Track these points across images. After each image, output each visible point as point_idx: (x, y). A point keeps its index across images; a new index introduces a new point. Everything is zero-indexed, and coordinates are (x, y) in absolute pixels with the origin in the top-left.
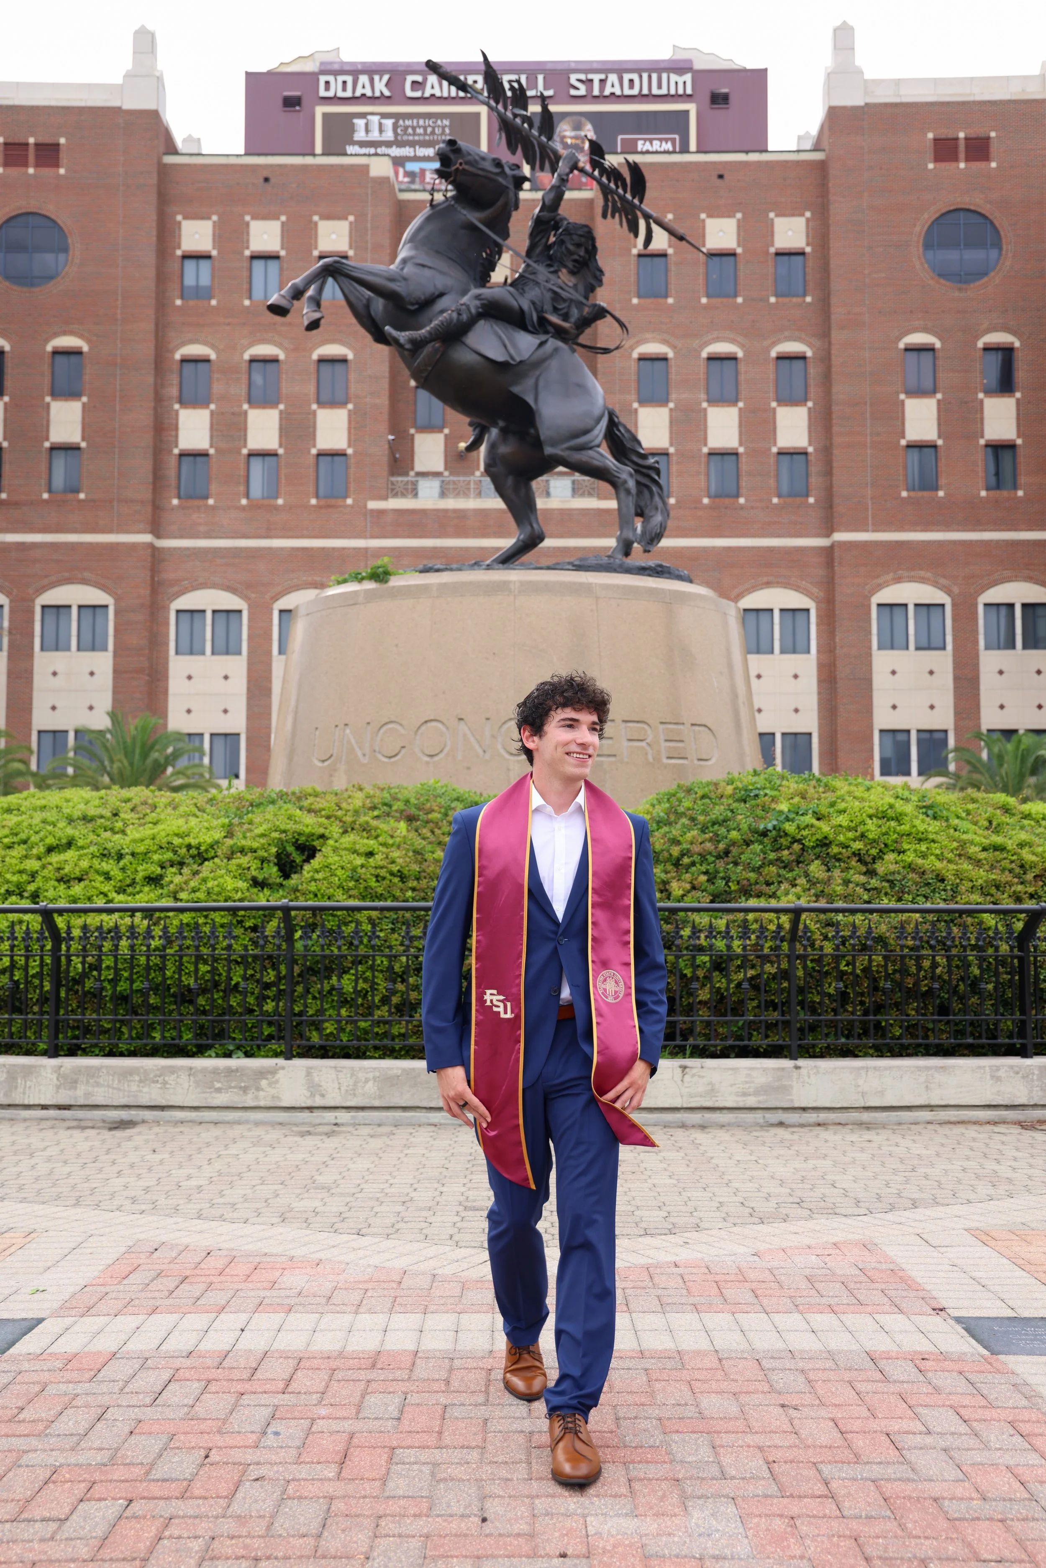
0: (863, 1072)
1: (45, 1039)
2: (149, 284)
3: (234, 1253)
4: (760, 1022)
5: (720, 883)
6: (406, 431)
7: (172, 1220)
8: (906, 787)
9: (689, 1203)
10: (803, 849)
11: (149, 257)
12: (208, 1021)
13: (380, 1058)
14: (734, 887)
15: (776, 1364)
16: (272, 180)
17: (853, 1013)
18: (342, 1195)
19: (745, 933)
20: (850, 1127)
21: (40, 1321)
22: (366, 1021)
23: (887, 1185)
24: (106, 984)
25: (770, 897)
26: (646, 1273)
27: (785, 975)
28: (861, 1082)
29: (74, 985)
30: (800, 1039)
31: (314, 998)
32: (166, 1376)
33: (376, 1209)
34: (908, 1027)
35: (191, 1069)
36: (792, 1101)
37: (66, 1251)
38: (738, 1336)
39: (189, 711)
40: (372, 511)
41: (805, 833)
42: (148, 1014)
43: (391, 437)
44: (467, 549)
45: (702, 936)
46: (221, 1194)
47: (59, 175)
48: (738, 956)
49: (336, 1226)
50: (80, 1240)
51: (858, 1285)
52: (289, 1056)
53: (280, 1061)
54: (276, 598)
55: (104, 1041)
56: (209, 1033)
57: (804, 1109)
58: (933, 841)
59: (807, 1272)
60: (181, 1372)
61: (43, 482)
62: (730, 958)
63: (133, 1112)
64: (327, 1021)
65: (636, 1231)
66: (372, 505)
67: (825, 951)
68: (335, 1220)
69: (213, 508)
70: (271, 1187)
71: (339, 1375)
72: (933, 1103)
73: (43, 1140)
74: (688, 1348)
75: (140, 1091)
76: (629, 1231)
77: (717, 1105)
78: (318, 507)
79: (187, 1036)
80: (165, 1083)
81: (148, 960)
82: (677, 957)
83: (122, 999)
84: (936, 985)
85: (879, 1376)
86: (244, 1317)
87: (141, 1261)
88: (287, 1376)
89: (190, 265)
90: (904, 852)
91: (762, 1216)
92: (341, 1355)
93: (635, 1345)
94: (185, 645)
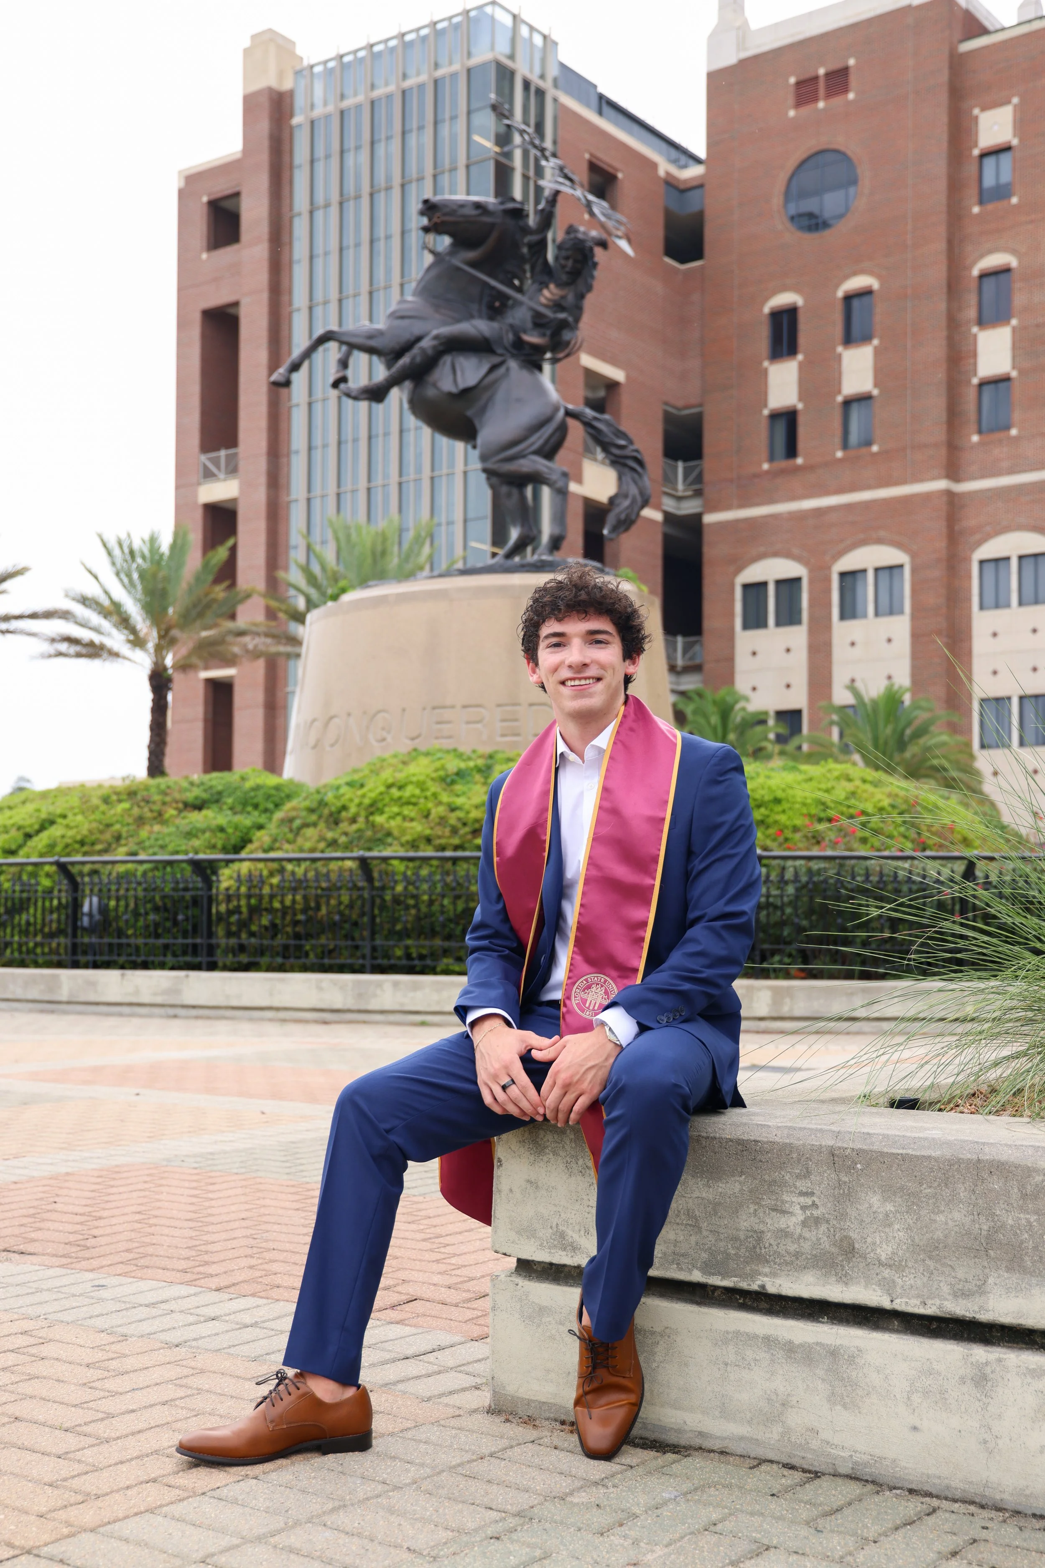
2: (940, 198)
11: (939, 167)
39: (995, 673)
47: (849, 103)
61: (839, 440)
69: (1017, 439)
89: (989, 163)
94: (989, 598)
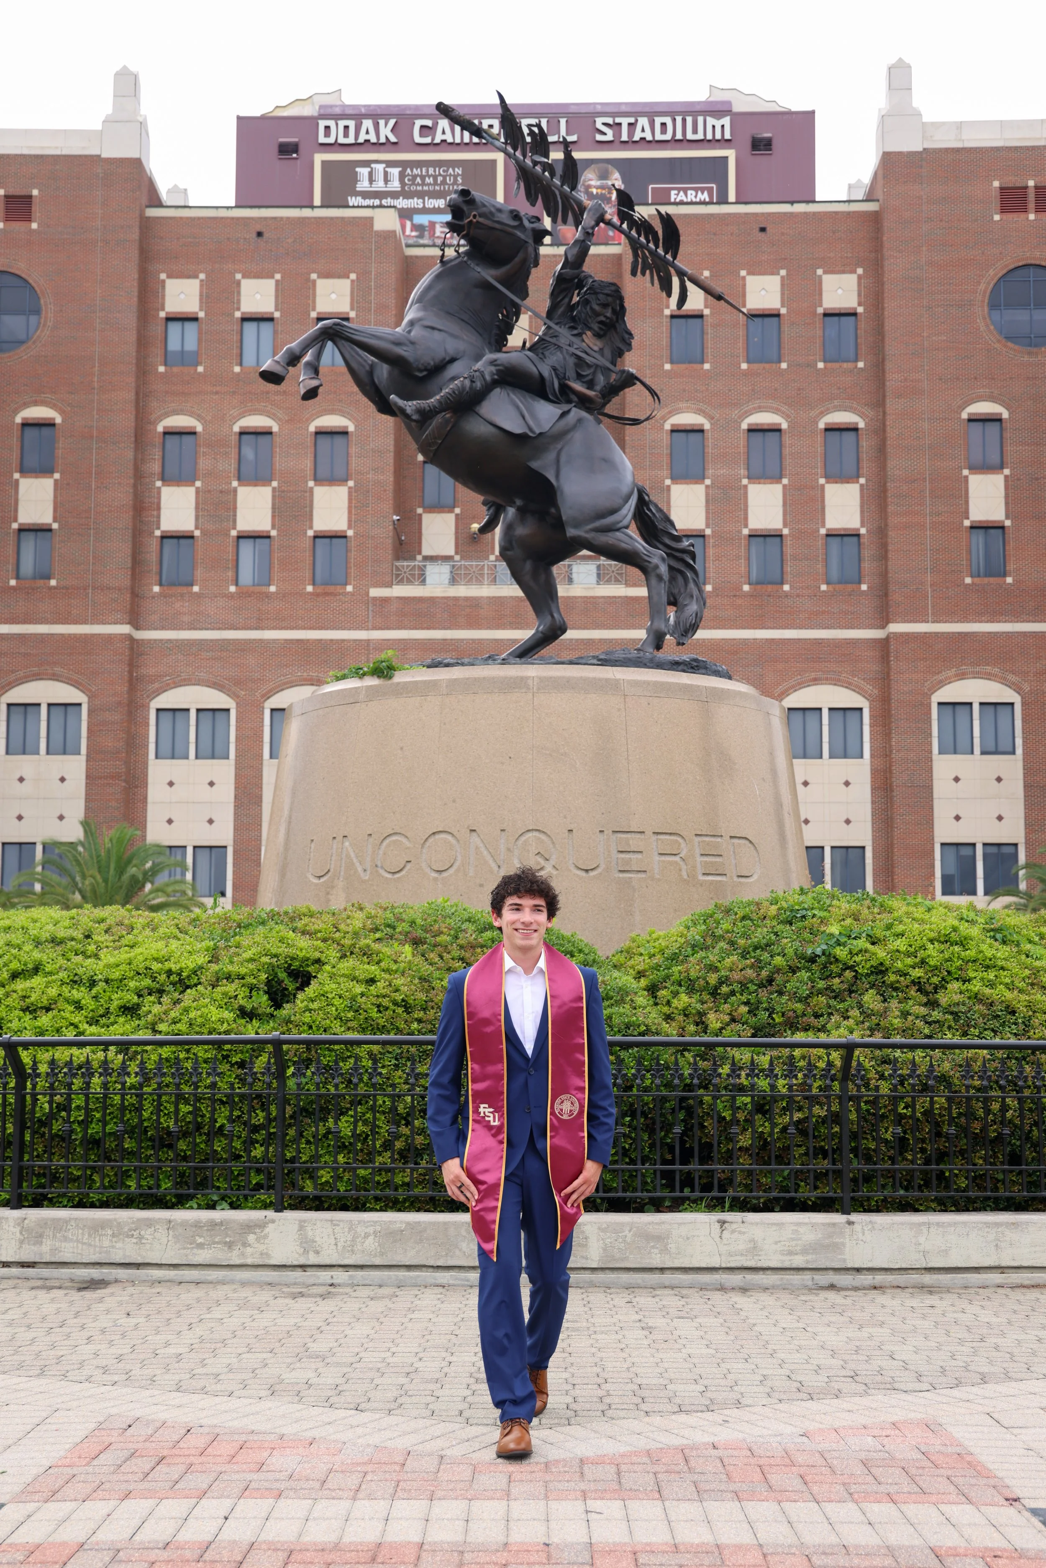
0: (925, 1230)
1: (7, 1187)
2: (130, 349)
3: (217, 1430)
4: (809, 1171)
5: (763, 1015)
6: (413, 511)
7: (148, 1393)
8: (972, 907)
9: (728, 1376)
10: (855, 977)
11: (130, 319)
12: (190, 1168)
13: (381, 1210)
14: (778, 1019)
15: (829, 1561)
16: (266, 235)
17: (912, 1162)
18: (338, 1364)
19: (791, 1071)
20: (910, 1290)
22: (366, 1169)
23: (953, 1357)
24: (75, 1126)
25: (819, 1030)
26: (681, 1455)
27: (836, 1118)
28: (922, 1240)
29: (40, 1127)
30: (854, 1191)
31: (308, 1142)
33: (377, 1381)
34: (975, 1178)
35: (170, 1222)
36: (844, 1260)
37: (29, 1428)
38: (785, 1528)
39: (170, 821)
40: (375, 599)
41: (858, 959)
42: (122, 1160)
43: (395, 518)
44: (480, 641)
45: (743, 1074)
46: (203, 1363)
47: (31, 232)
48: (783, 1097)
49: (331, 1400)
50: (45, 1415)
51: (921, 1471)
52: (279, 1208)
53: (270, 1214)
54: (267, 696)
55: (73, 1190)
56: (191, 1182)
57: (858, 1270)
58: (1003, 968)
59: (863, 1455)
60: (156, 1565)
61: (10, 567)
62: (775, 1100)
63: (105, 1271)
64: (323, 1168)
65: (669, 1407)
66: (375, 592)
67: (881, 1092)
68: (330, 1393)
69: (198, 595)
70: (257, 1355)
72: (1003, 1264)
73: (3, 1302)
74: (728, 1542)
75: (113, 1247)
76: (661, 1407)
77: (759, 1265)
78: (315, 594)
79: (166, 1185)
80: (141, 1238)
81: (123, 1099)
82: (715, 1098)
83: (94, 1143)
84: (1007, 1131)
86: (228, 1503)
87: (113, 1440)
89: (174, 329)
90: (969, 981)
91: (810, 1390)
92: (337, 1547)
93: (668, 1538)
94: (166, 747)
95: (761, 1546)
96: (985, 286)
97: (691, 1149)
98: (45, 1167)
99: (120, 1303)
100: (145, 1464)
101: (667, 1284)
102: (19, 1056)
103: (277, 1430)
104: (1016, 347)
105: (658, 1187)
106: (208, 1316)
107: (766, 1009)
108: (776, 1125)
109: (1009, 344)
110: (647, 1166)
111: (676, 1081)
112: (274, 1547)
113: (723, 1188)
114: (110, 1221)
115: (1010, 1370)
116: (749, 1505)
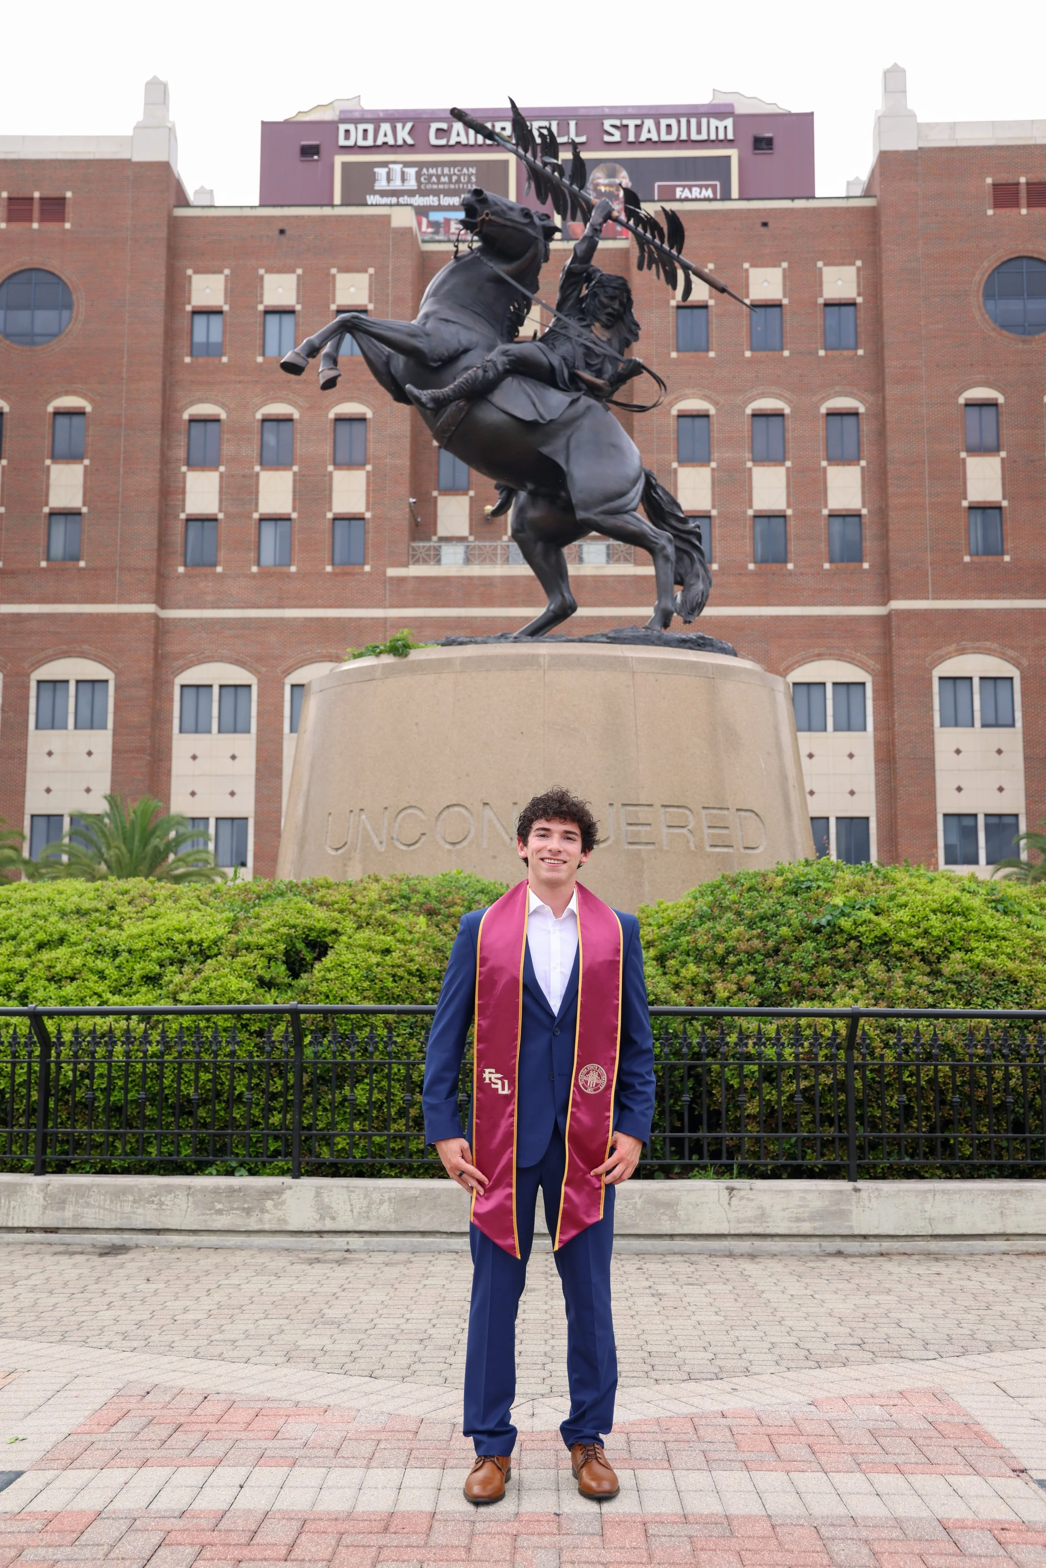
0: (930, 1196)
1: (31, 1153)
2: (157, 341)
3: (234, 1398)
4: (815, 1138)
5: (770, 985)
6: (429, 493)
7: (166, 1359)
8: (973, 878)
9: (737, 1343)
10: (860, 947)
11: (157, 313)
12: (209, 1135)
13: (396, 1176)
14: (784, 988)
15: (837, 1532)
16: (288, 232)
17: (918, 1129)
18: (353, 1331)
19: (797, 1040)
20: (917, 1257)
21: (19, 1474)
22: (381, 1136)
23: (959, 1325)
24: (98, 1094)
25: (825, 999)
26: (690, 1424)
27: (842, 1086)
28: (927, 1207)
29: (63, 1095)
30: (860, 1158)
31: (325, 1110)
32: (156, 1539)
33: (391, 1348)
34: (979, 1145)
35: (189, 1188)
36: (851, 1227)
37: (49, 1394)
38: (793, 1499)
39: (193, 794)
40: (392, 578)
41: (862, 929)
42: (144, 1126)
43: (412, 500)
44: (493, 619)
45: (750, 1042)
46: (220, 1329)
47: (65, 232)
48: (789, 1066)
49: (346, 1367)
50: (65, 1381)
51: (928, 1441)
52: (297, 1175)
53: (287, 1180)
54: (288, 672)
55: (95, 1156)
56: (210, 1149)
57: (865, 1237)
58: (1004, 939)
59: (870, 1425)
60: (172, 1535)
61: (41, 550)
62: (782, 1068)
63: (126, 1236)
64: (338, 1135)
65: (679, 1375)
66: (392, 572)
67: (886, 1060)
68: (345, 1360)
69: (221, 576)
70: (274, 1321)
71: (347, 1540)
72: (1008, 1231)
73: (27, 1267)
74: (737, 1513)
75: (134, 1213)
76: (671, 1375)
77: (768, 1231)
78: (334, 574)
79: (186, 1151)
80: (161, 1203)
81: (144, 1067)
82: (723, 1066)
83: (116, 1110)
84: (1010, 1099)
85: (952, 1548)
86: (243, 1471)
87: (131, 1406)
88: (289, 1540)
89: (200, 322)
90: (971, 951)
91: (818, 1358)
92: (350, 1516)
93: (677, 1509)
94: (189, 722)
95: (769, 1516)
96: (979, 277)
97: (700, 1116)
98: (68, 1134)
99: (141, 1269)
100: (163, 1432)
101: (677, 1250)
102: (44, 1025)
103: (293, 1398)
104: (1011, 335)
105: (668, 1154)
106: (226, 1282)
107: (773, 979)
108: (783, 1093)
109: (1005, 333)
110: (657, 1133)
111: (685, 1050)
112: (287, 1516)
113: (731, 1156)
114: (131, 1187)
115: (1016, 1338)
116: (757, 1475)
